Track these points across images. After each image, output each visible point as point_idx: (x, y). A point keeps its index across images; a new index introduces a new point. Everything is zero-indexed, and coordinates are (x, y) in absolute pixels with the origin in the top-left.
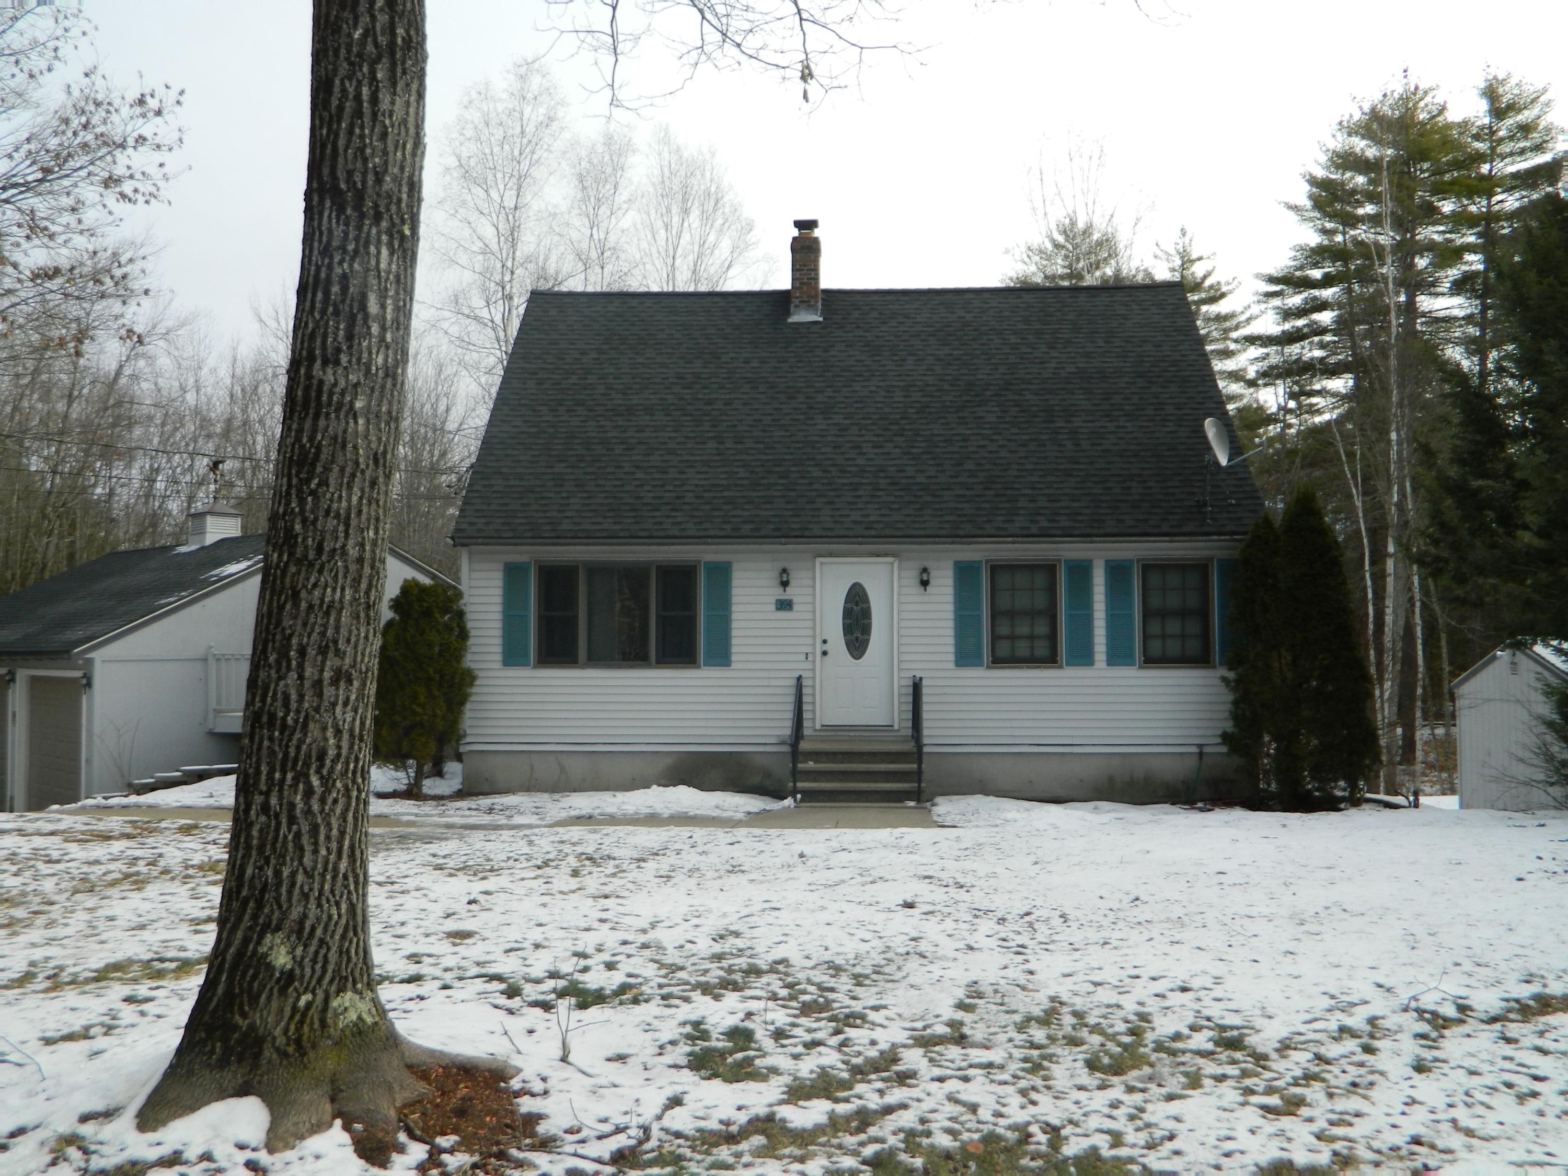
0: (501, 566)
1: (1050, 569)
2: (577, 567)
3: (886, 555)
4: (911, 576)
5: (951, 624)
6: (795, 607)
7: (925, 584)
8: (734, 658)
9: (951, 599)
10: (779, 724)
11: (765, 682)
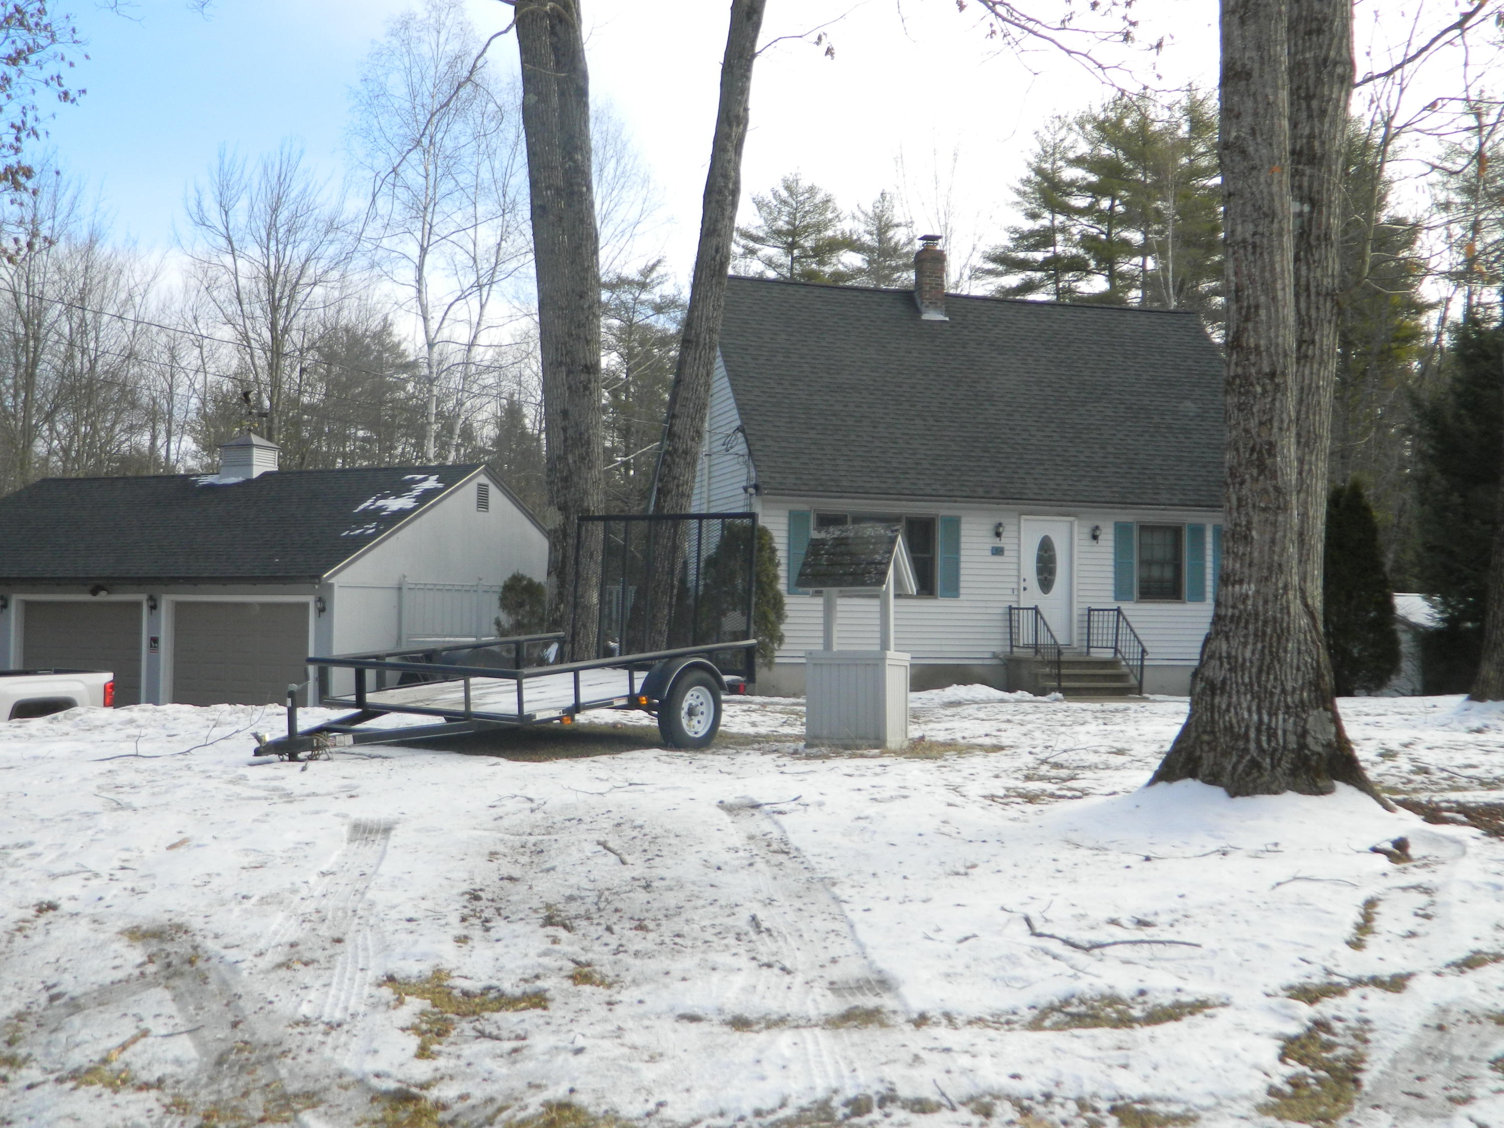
0: (786, 514)
1: (1176, 531)
2: (846, 516)
3: (1069, 515)
4: (1087, 531)
5: (1112, 569)
6: (1006, 553)
7: (1095, 537)
8: (962, 591)
9: (1112, 550)
10: (995, 643)
11: (984, 611)
